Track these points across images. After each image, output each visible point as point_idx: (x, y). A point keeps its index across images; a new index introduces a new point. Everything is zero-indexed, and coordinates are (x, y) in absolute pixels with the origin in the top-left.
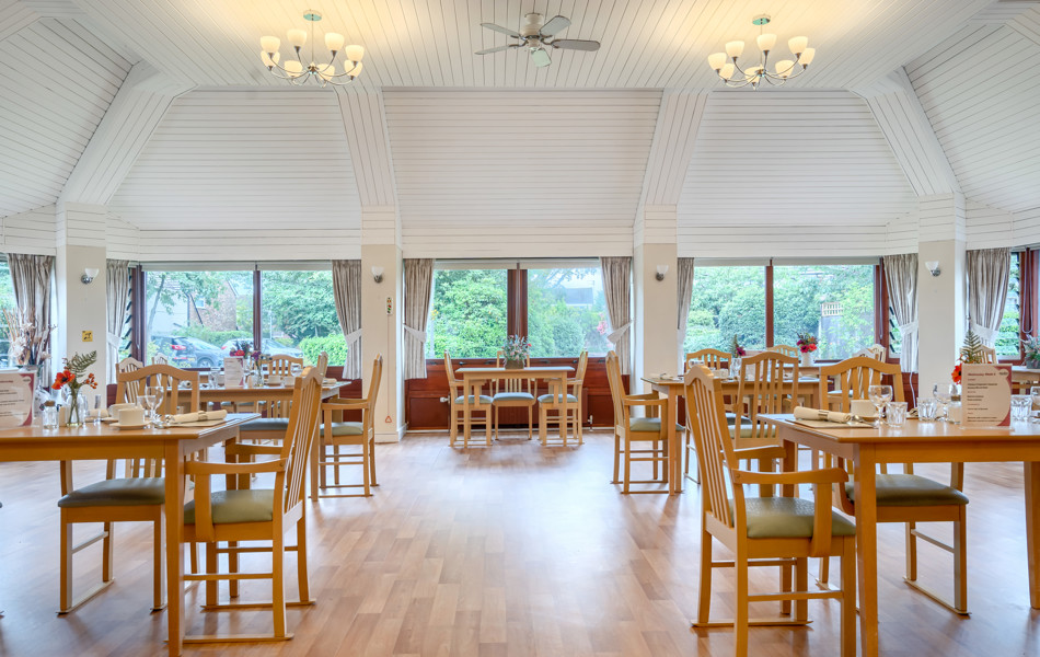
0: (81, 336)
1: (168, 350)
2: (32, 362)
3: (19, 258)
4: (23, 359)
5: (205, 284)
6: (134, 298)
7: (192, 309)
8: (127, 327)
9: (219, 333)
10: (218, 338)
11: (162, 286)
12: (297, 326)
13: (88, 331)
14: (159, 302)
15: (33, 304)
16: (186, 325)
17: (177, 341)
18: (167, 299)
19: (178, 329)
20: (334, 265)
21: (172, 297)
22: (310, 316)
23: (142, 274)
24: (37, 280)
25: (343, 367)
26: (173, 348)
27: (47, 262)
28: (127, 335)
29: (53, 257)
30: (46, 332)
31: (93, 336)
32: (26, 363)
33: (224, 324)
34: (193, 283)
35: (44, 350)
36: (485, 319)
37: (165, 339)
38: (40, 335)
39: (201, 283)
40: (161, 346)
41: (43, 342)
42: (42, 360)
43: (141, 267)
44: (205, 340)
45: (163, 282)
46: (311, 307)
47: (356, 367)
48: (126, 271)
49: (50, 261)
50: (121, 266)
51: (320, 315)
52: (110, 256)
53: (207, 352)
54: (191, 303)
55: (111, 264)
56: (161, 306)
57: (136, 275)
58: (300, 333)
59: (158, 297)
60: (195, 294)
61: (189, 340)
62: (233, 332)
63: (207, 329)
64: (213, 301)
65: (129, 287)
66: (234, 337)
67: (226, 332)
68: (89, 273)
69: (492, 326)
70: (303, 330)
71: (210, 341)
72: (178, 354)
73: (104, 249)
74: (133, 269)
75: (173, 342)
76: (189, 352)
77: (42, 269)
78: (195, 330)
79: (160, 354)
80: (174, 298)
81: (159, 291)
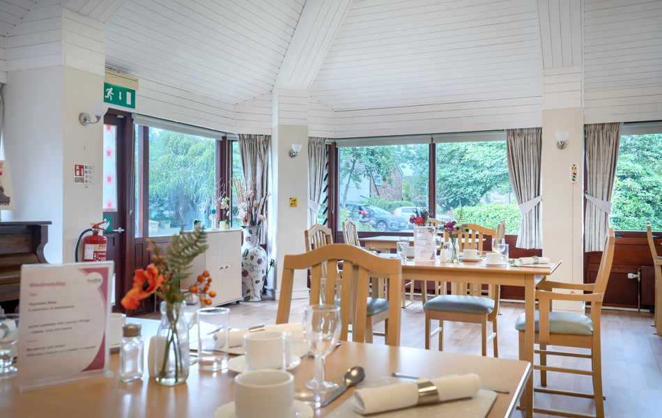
0: (288, 202)
1: (356, 214)
2: (253, 223)
3: (246, 137)
4: (246, 221)
5: (382, 166)
6: (330, 171)
7: (373, 185)
8: (324, 196)
9: (391, 202)
10: (390, 206)
11: (353, 168)
12: (446, 198)
13: (293, 197)
14: (351, 180)
15: (254, 174)
16: (369, 197)
17: (362, 207)
18: (356, 178)
19: (364, 199)
20: (508, 135)
21: (360, 176)
22: (462, 190)
23: (337, 149)
24: (258, 156)
25: (516, 237)
26: (360, 213)
27: (265, 141)
28: (324, 202)
29: (270, 136)
30: (263, 199)
31: (298, 202)
32: (248, 224)
33: (394, 196)
34: (374, 166)
35: (262, 213)
36: (624, 192)
37: (355, 206)
38: (258, 202)
39: (379, 165)
40: (352, 211)
41: (261, 207)
42: (260, 222)
43: (335, 143)
44: (381, 207)
45: (354, 165)
46: (462, 182)
47: (531, 237)
48: (324, 147)
49: (268, 139)
50: (320, 143)
51: (470, 189)
52: (311, 134)
53: (383, 216)
54: (372, 181)
55: (312, 141)
56: (352, 183)
57: (332, 151)
58: (448, 203)
59: (350, 176)
60: (374, 174)
61: (371, 207)
62: (400, 202)
63: (382, 199)
64: (387, 178)
65: (326, 161)
66: (401, 206)
67: (395, 202)
68: (294, 148)
69: (630, 198)
70: (450, 201)
71: (385, 209)
72: (363, 217)
73: (306, 128)
74: (329, 145)
75: (360, 209)
76: (371, 216)
77: (262, 146)
78: (375, 200)
79: (350, 219)
80: (361, 177)
81: (351, 172)
